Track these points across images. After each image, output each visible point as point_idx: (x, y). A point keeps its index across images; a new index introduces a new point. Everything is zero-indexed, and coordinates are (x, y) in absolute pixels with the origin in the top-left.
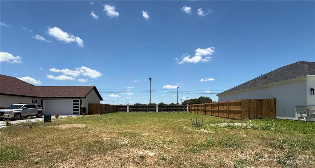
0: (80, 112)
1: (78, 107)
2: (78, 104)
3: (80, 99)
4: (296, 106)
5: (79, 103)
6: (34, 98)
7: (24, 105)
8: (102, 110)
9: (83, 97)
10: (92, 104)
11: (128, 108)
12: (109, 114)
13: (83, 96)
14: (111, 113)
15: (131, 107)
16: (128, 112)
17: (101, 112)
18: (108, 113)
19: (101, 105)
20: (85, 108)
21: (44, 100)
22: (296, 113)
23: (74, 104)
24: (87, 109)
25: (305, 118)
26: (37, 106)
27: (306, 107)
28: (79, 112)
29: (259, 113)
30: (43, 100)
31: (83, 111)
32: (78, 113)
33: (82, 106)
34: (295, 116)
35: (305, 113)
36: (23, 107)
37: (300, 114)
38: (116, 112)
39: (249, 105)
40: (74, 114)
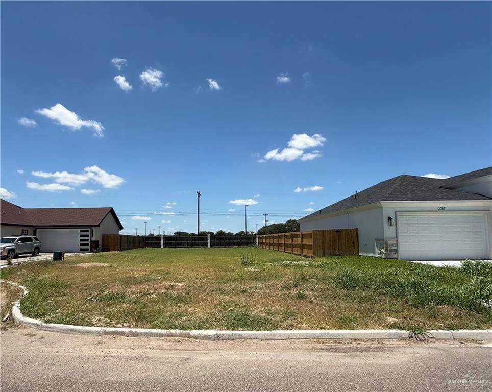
0: (91, 247)
1: (87, 240)
2: (88, 236)
3: (91, 228)
4: (376, 239)
5: (89, 233)
6: (25, 227)
7: (18, 238)
8: (122, 243)
9: (95, 226)
10: (108, 236)
11: (162, 241)
12: (134, 251)
13: (96, 224)
14: (136, 248)
15: (167, 238)
16: (162, 247)
17: (121, 247)
18: (131, 249)
19: (121, 236)
20: (98, 241)
21: (38, 230)
22: (376, 247)
23: (81, 236)
24: (100, 243)
25: (384, 255)
26: (33, 239)
27: (383, 240)
28: (89, 247)
29: (337, 248)
30: (36, 230)
31: (94, 247)
32: (88, 250)
33: (93, 239)
34: (374, 253)
35: (383, 248)
36: (17, 241)
37: (379, 249)
38: (143, 247)
39: (323, 237)
40: (82, 250)
